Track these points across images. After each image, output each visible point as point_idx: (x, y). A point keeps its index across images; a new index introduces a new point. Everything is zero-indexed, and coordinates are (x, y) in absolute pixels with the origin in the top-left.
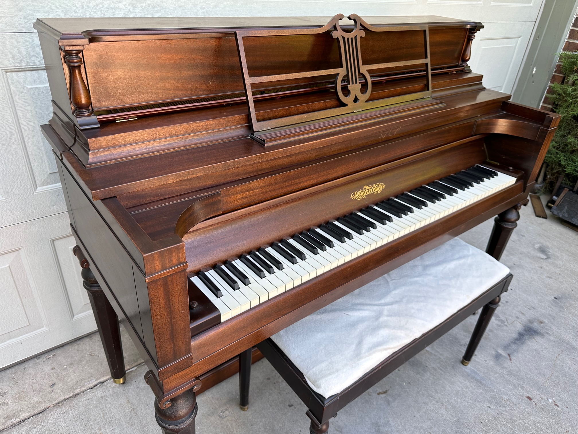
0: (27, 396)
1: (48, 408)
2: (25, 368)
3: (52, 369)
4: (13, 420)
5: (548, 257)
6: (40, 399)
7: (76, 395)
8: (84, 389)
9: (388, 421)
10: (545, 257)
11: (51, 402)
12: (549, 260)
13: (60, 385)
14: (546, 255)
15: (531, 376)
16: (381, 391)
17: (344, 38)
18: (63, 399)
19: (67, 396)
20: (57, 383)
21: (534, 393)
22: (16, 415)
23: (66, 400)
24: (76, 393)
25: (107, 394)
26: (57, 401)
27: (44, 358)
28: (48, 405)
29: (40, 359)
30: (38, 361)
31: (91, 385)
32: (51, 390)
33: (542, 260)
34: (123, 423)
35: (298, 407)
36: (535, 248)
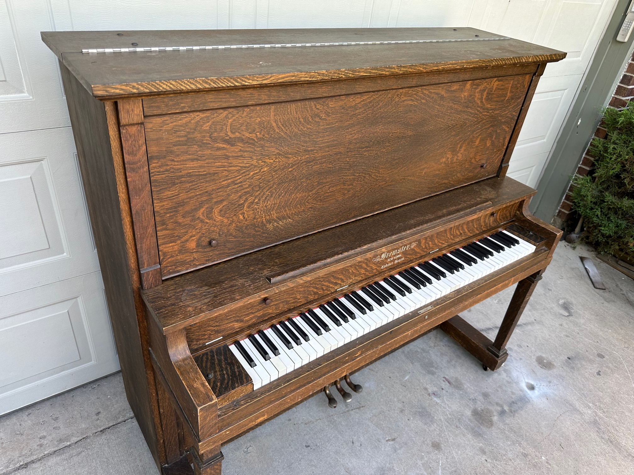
0: (76, 422)
2: (73, 396)
3: (97, 398)
4: (65, 443)
5: (570, 315)
6: (88, 426)
9: (393, 467)
10: (567, 314)
12: (571, 318)
13: (104, 413)
14: (569, 312)
15: (530, 434)
20: (102, 412)
21: (531, 450)
22: (67, 439)
27: (90, 388)
29: (87, 389)
30: (84, 390)
32: (96, 417)
33: (563, 317)
36: (559, 304)
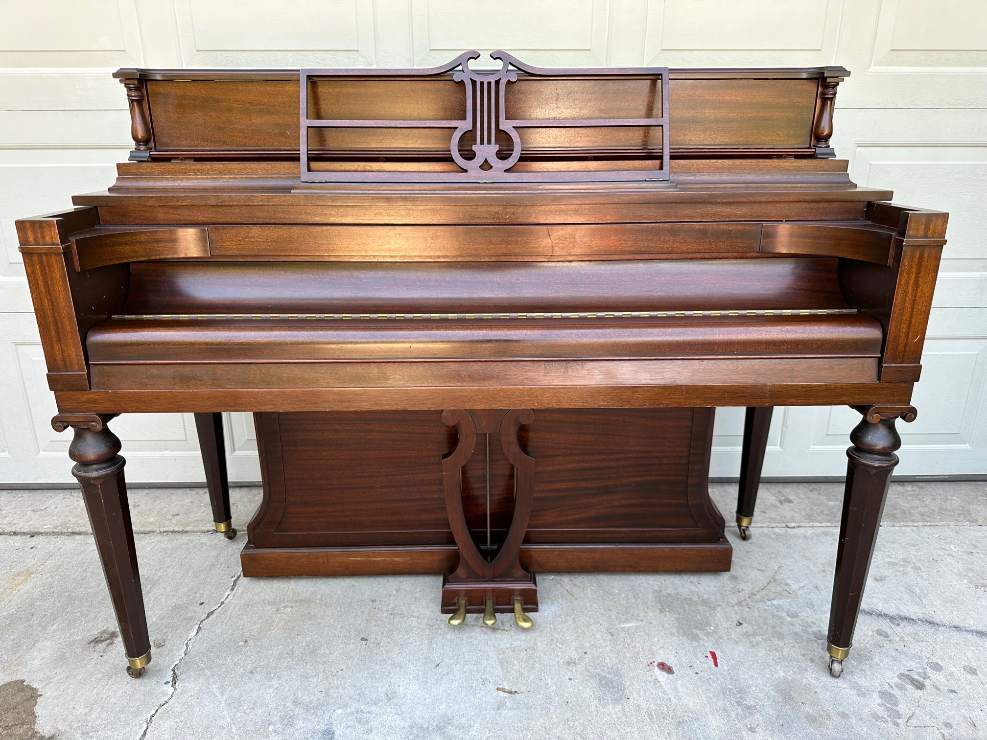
1: (154, 532)
7: (186, 532)
8: (196, 529)
11: (160, 527)
16: (507, 688)
17: (474, 83)
18: (172, 529)
19: (176, 529)
23: (173, 532)
24: (187, 529)
25: (209, 543)
26: (164, 529)
28: (155, 529)
31: (205, 529)
34: (191, 572)
35: (371, 645)
